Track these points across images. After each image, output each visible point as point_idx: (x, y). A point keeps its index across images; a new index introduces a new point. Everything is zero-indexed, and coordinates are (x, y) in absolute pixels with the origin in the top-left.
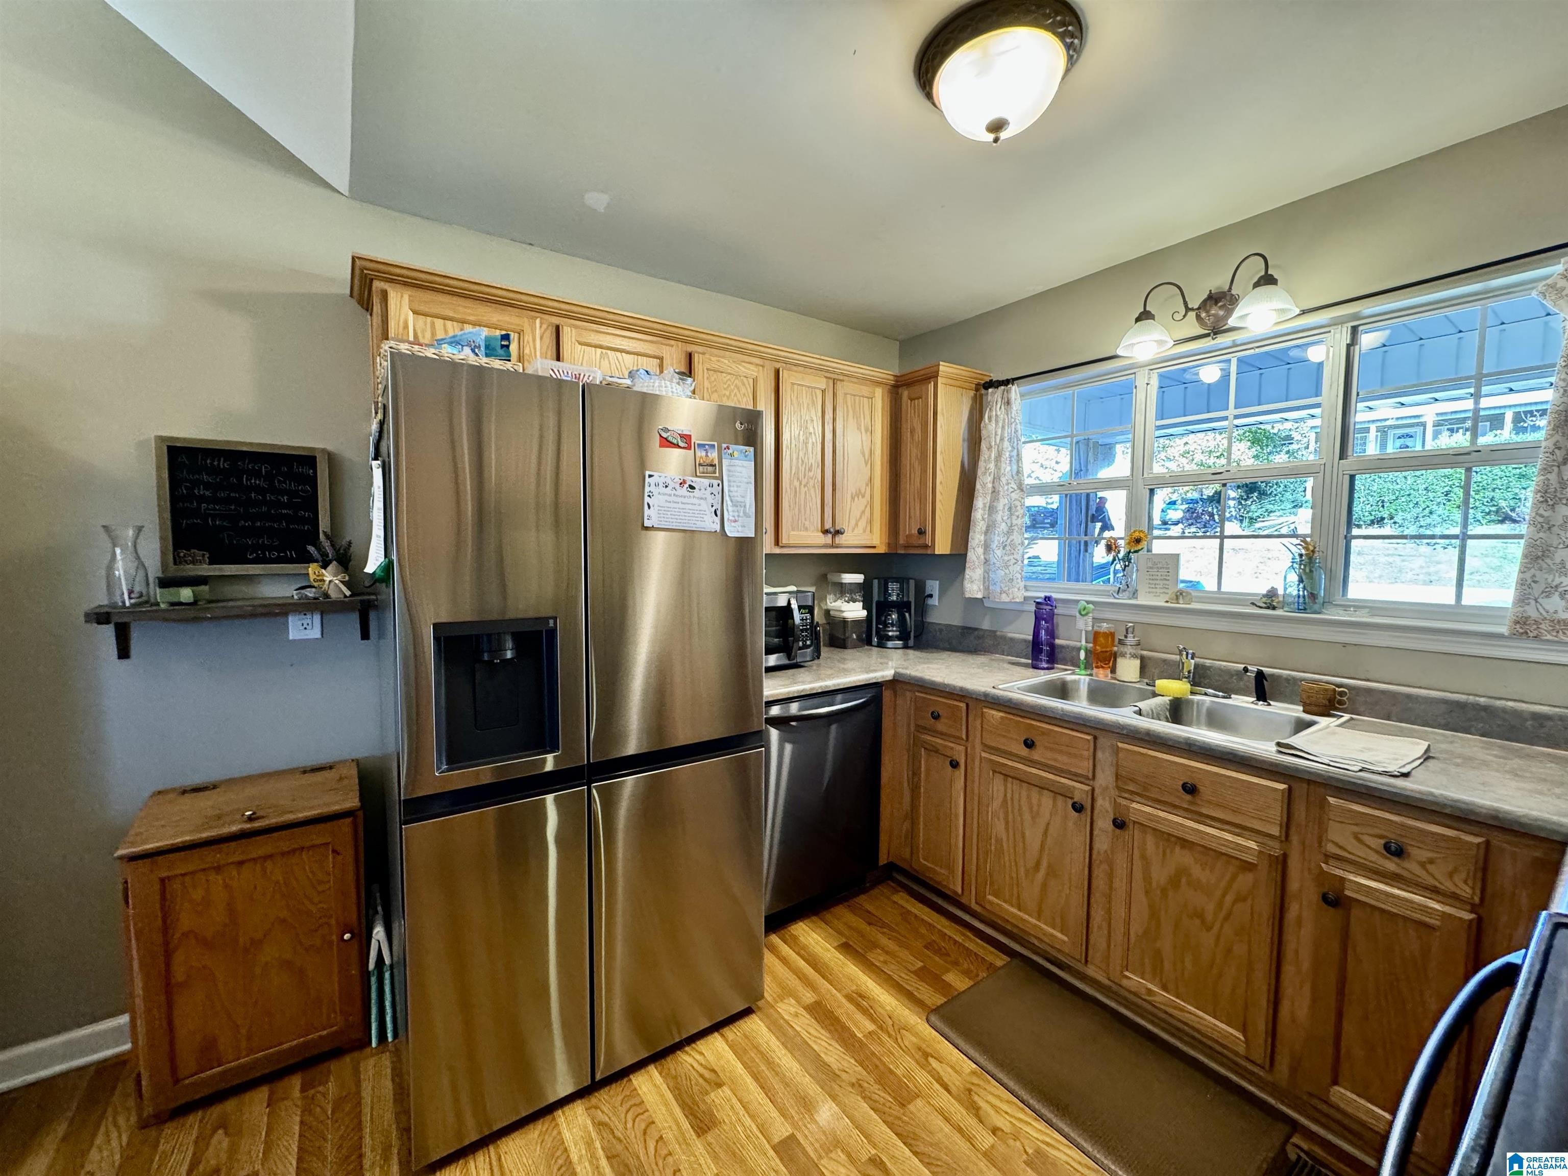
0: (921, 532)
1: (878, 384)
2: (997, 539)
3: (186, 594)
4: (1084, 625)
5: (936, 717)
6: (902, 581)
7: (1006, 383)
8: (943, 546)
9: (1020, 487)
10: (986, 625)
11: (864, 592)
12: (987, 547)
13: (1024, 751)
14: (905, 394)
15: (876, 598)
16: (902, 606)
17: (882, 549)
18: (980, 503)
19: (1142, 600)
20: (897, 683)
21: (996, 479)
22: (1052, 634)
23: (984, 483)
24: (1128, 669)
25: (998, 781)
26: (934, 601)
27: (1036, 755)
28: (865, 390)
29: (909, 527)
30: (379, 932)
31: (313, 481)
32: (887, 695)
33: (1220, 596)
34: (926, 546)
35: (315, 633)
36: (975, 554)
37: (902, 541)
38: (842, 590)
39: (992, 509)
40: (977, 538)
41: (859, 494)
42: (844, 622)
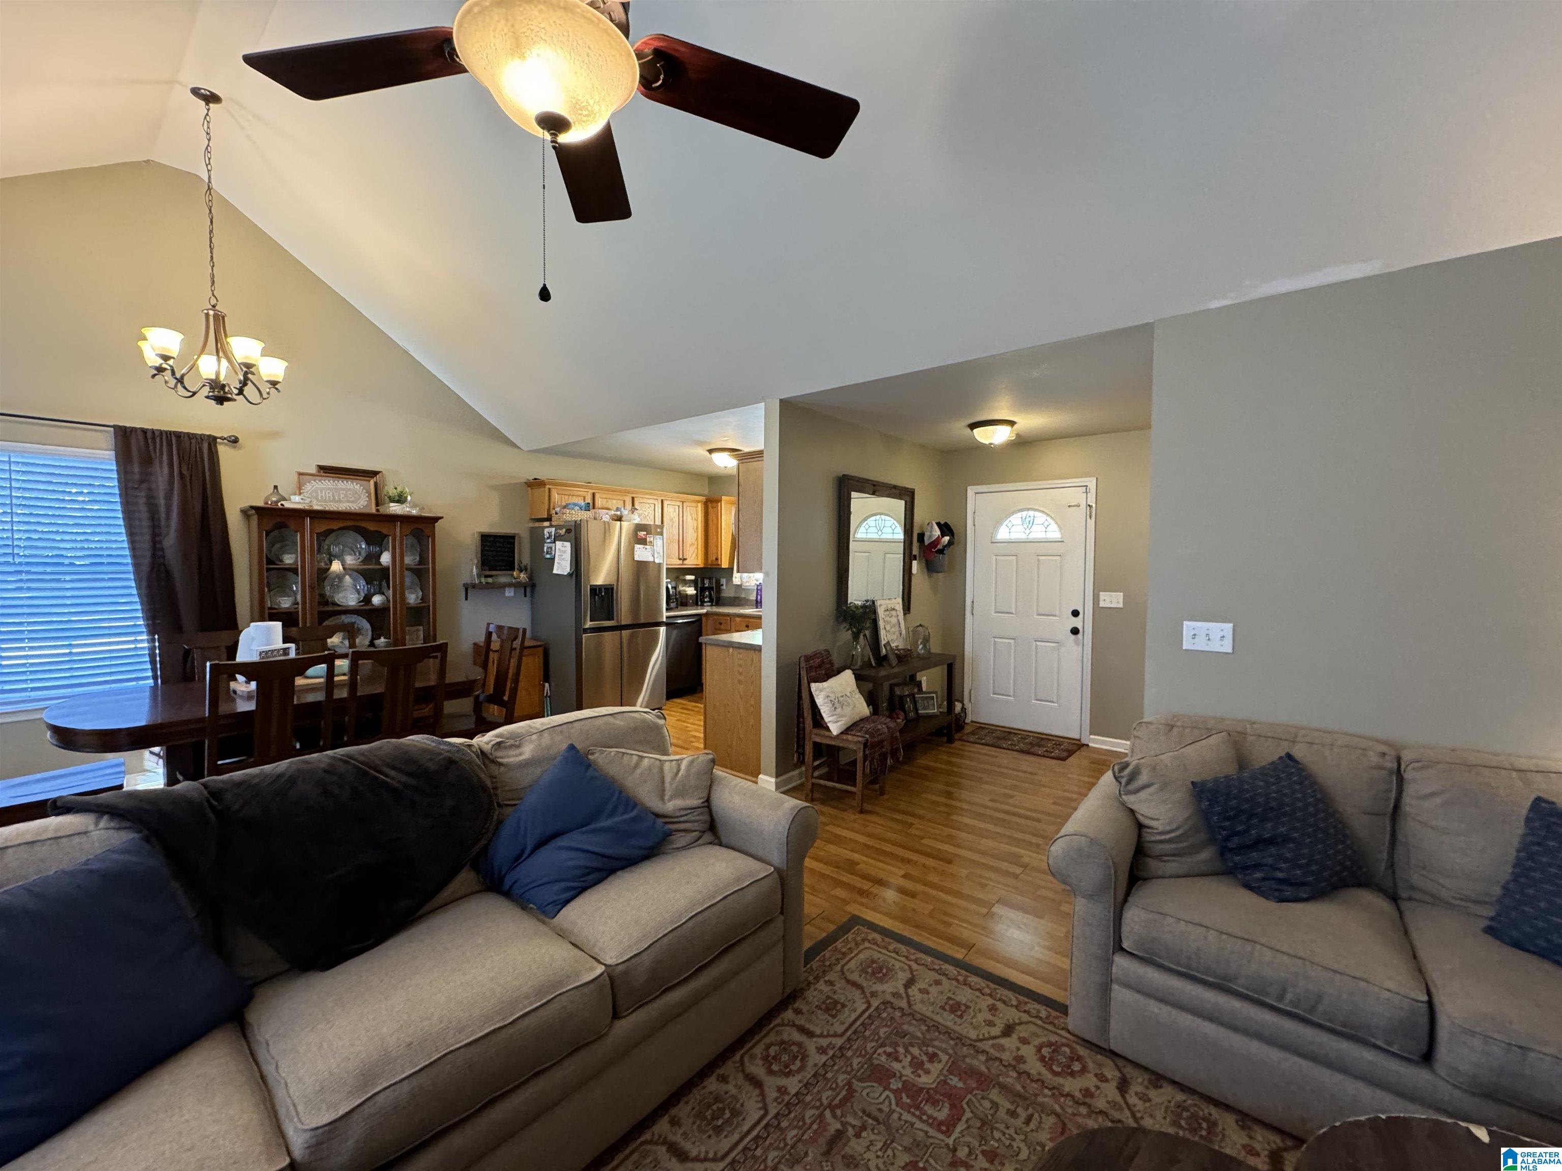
0: (717, 559)
1: (698, 502)
3: (490, 580)
5: (721, 624)
6: (710, 579)
8: (725, 565)
10: (743, 596)
11: (695, 583)
14: (710, 505)
15: (699, 585)
16: (710, 589)
17: (702, 566)
20: (706, 614)
26: (724, 587)
28: (694, 504)
29: (712, 558)
30: (547, 685)
31: (514, 544)
32: (704, 619)
34: (718, 565)
35: (512, 594)
37: (710, 562)
38: (686, 583)
41: (692, 544)
42: (687, 595)
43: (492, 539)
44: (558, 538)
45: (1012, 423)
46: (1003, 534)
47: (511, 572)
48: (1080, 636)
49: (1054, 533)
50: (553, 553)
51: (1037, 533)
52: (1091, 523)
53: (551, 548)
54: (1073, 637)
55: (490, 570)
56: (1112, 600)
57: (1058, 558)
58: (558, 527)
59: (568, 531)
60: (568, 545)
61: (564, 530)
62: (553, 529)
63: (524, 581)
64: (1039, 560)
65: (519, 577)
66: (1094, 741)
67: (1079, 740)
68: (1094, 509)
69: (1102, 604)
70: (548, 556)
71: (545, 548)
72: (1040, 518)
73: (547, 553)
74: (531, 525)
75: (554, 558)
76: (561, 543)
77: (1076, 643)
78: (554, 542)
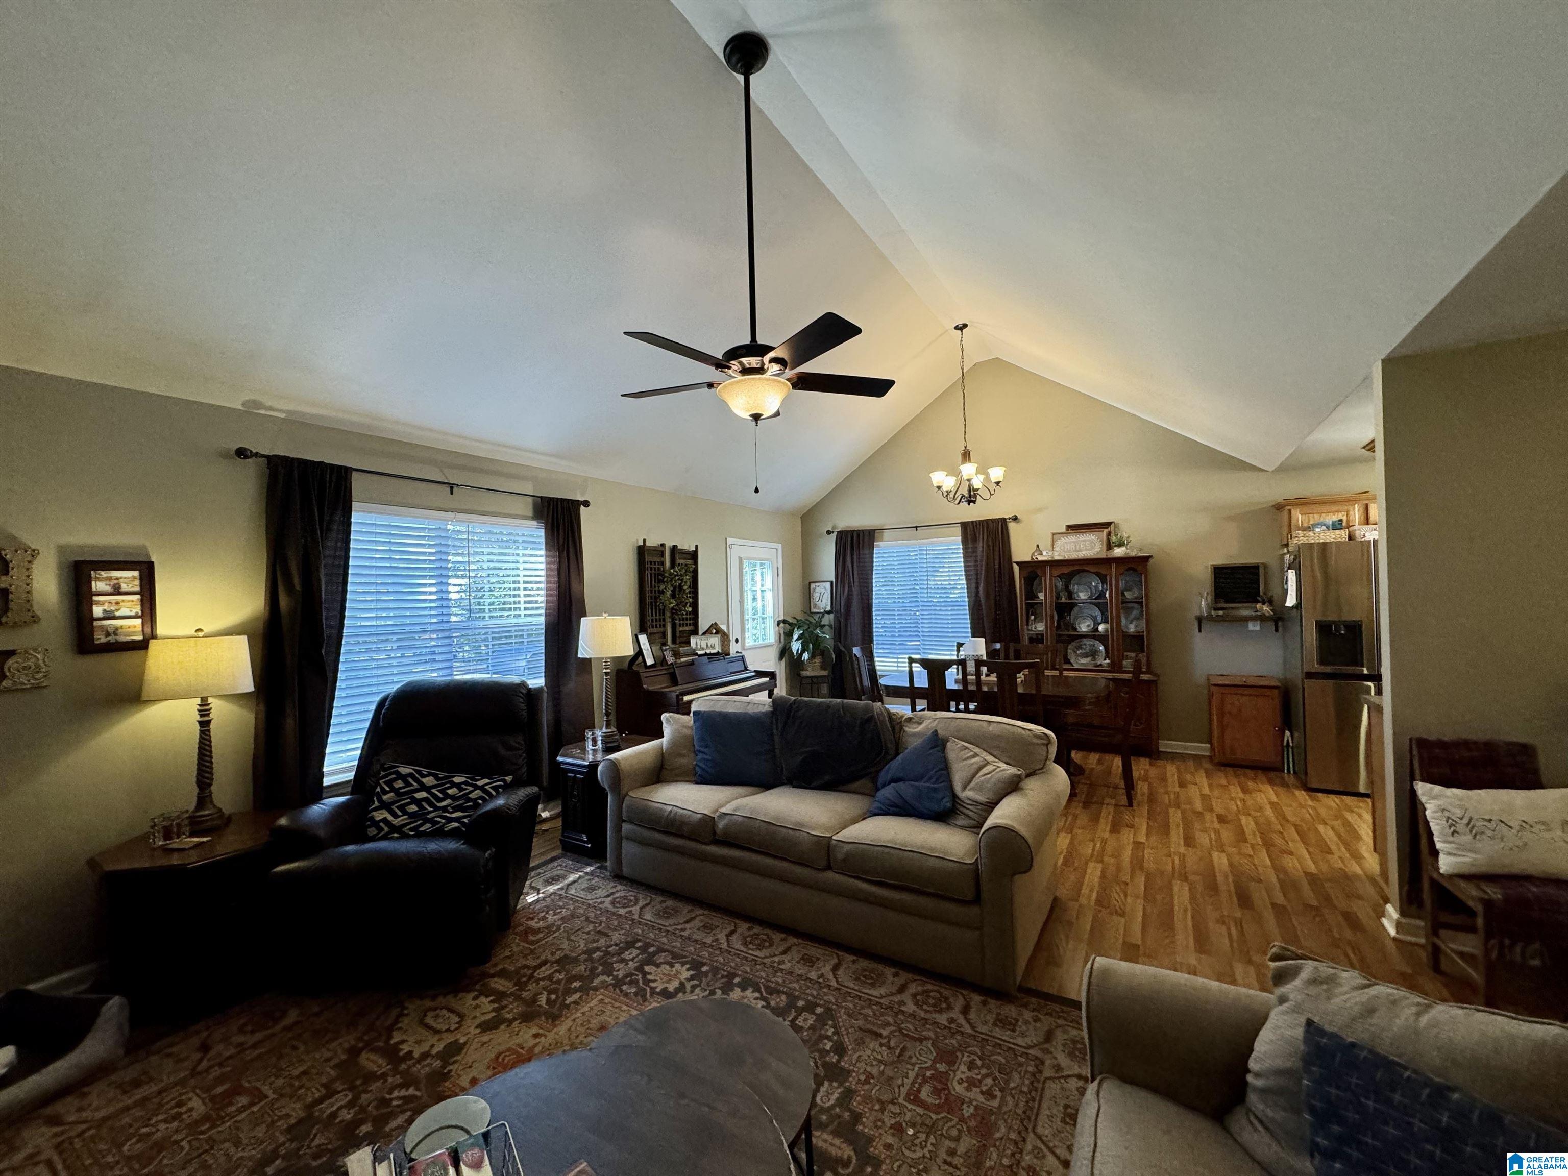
3: (1221, 613)
30: (1287, 733)
31: (1258, 575)
35: (1258, 628)
43: (1229, 570)
44: (1291, 565)
47: (1253, 605)
53: (1288, 577)
55: (1226, 602)
58: (1291, 554)
60: (1295, 572)
61: (1294, 556)
62: (1288, 556)
63: (1268, 614)
65: (1263, 610)
70: (1286, 586)
71: (1285, 578)
73: (1286, 583)
74: (1277, 552)
75: (1286, 589)
76: (1292, 571)
78: (1289, 571)
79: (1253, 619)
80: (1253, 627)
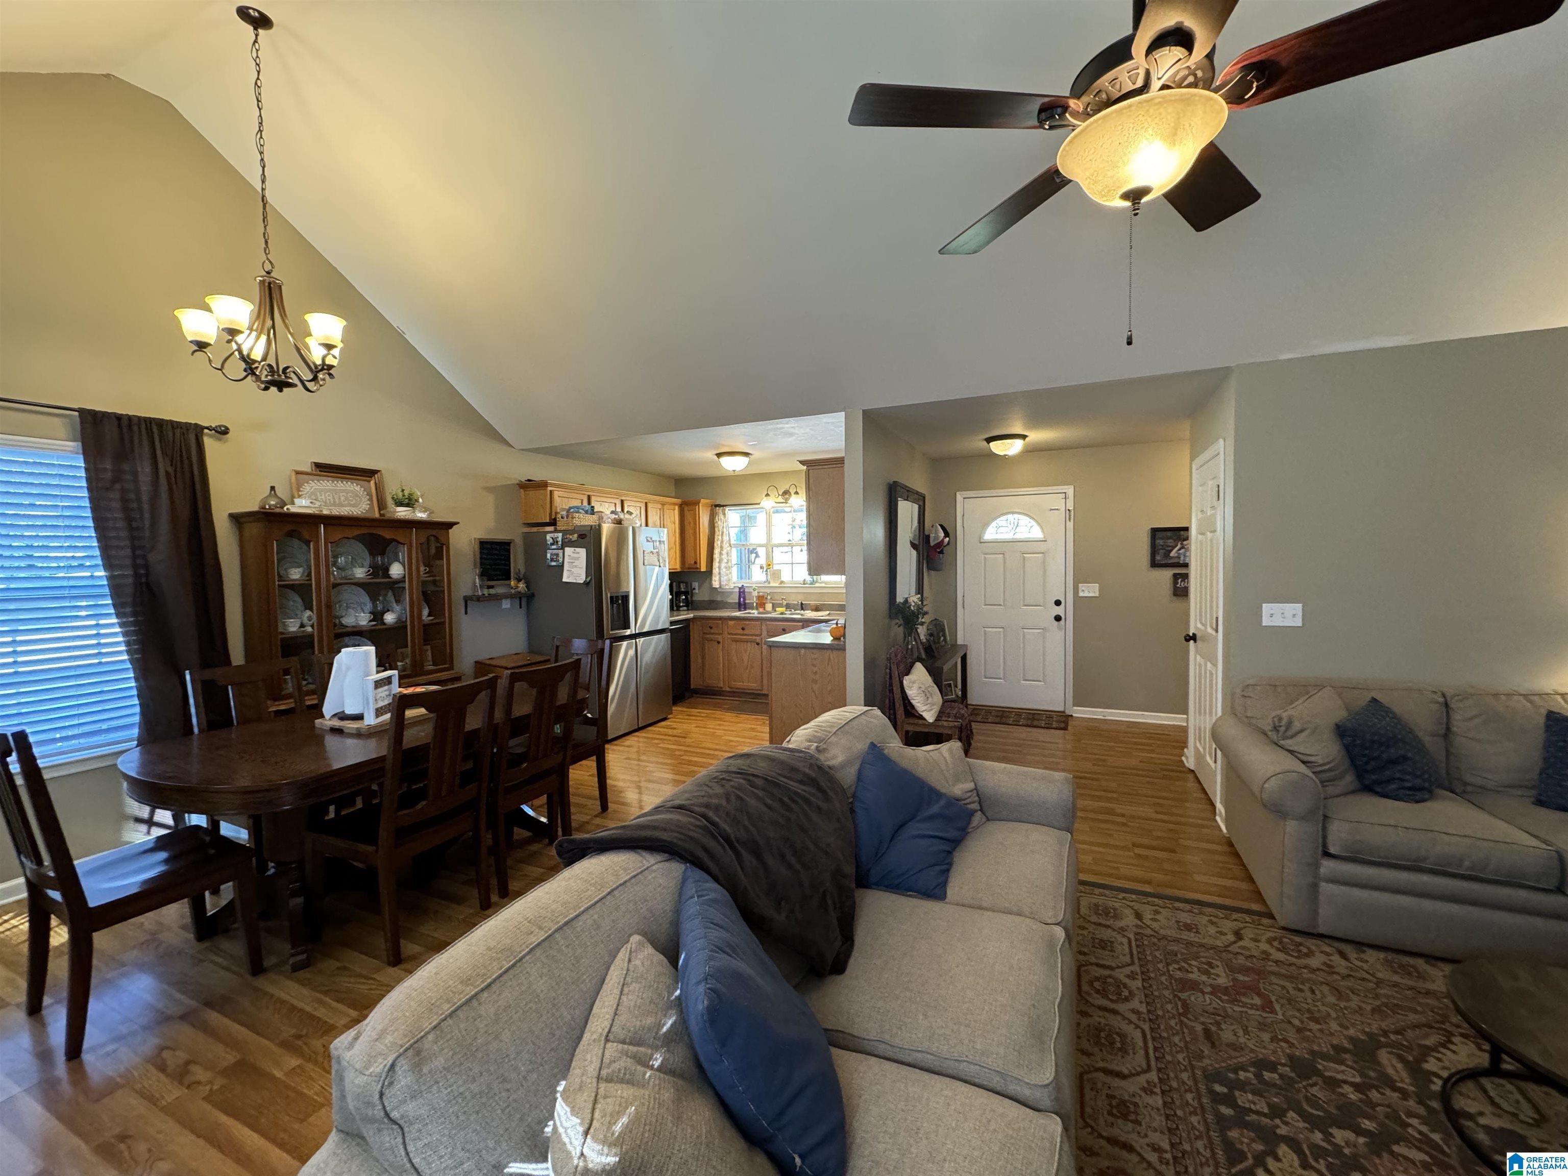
0: (696, 563)
1: (675, 504)
2: (723, 565)
4: (755, 594)
5: (711, 628)
6: (686, 583)
7: (723, 506)
8: (703, 569)
9: (730, 545)
10: (719, 599)
12: (719, 568)
13: (741, 631)
14: (686, 508)
15: (675, 590)
16: (686, 593)
17: (678, 570)
18: (717, 551)
19: (772, 585)
20: (695, 619)
21: (722, 542)
22: (745, 599)
23: (717, 544)
24: (769, 607)
25: (734, 644)
26: (699, 590)
27: (745, 632)
28: (672, 507)
29: (690, 561)
31: (509, 551)
32: (691, 624)
33: (792, 582)
34: (696, 567)
35: (508, 606)
36: (716, 571)
37: (687, 566)
39: (721, 554)
40: (716, 564)
41: (671, 548)
43: (489, 546)
44: (566, 544)
45: (1024, 437)
46: (990, 534)
47: (506, 582)
48: (1062, 622)
49: (1037, 533)
50: (561, 560)
51: (1022, 534)
52: (1070, 525)
53: (557, 555)
54: (1056, 623)
55: (488, 580)
56: (1089, 590)
57: (1040, 555)
58: (565, 532)
59: (582, 536)
60: (582, 552)
61: (576, 535)
62: (560, 535)
63: (523, 591)
64: (1024, 558)
65: (517, 587)
66: (1077, 712)
67: (1064, 712)
68: (1072, 513)
69: (1081, 594)
70: (554, 564)
71: (549, 556)
72: (1024, 520)
73: (552, 560)
74: (527, 530)
75: (562, 566)
76: (572, 549)
77: (1059, 628)
78: (562, 548)
79: (506, 596)
80: (506, 604)
